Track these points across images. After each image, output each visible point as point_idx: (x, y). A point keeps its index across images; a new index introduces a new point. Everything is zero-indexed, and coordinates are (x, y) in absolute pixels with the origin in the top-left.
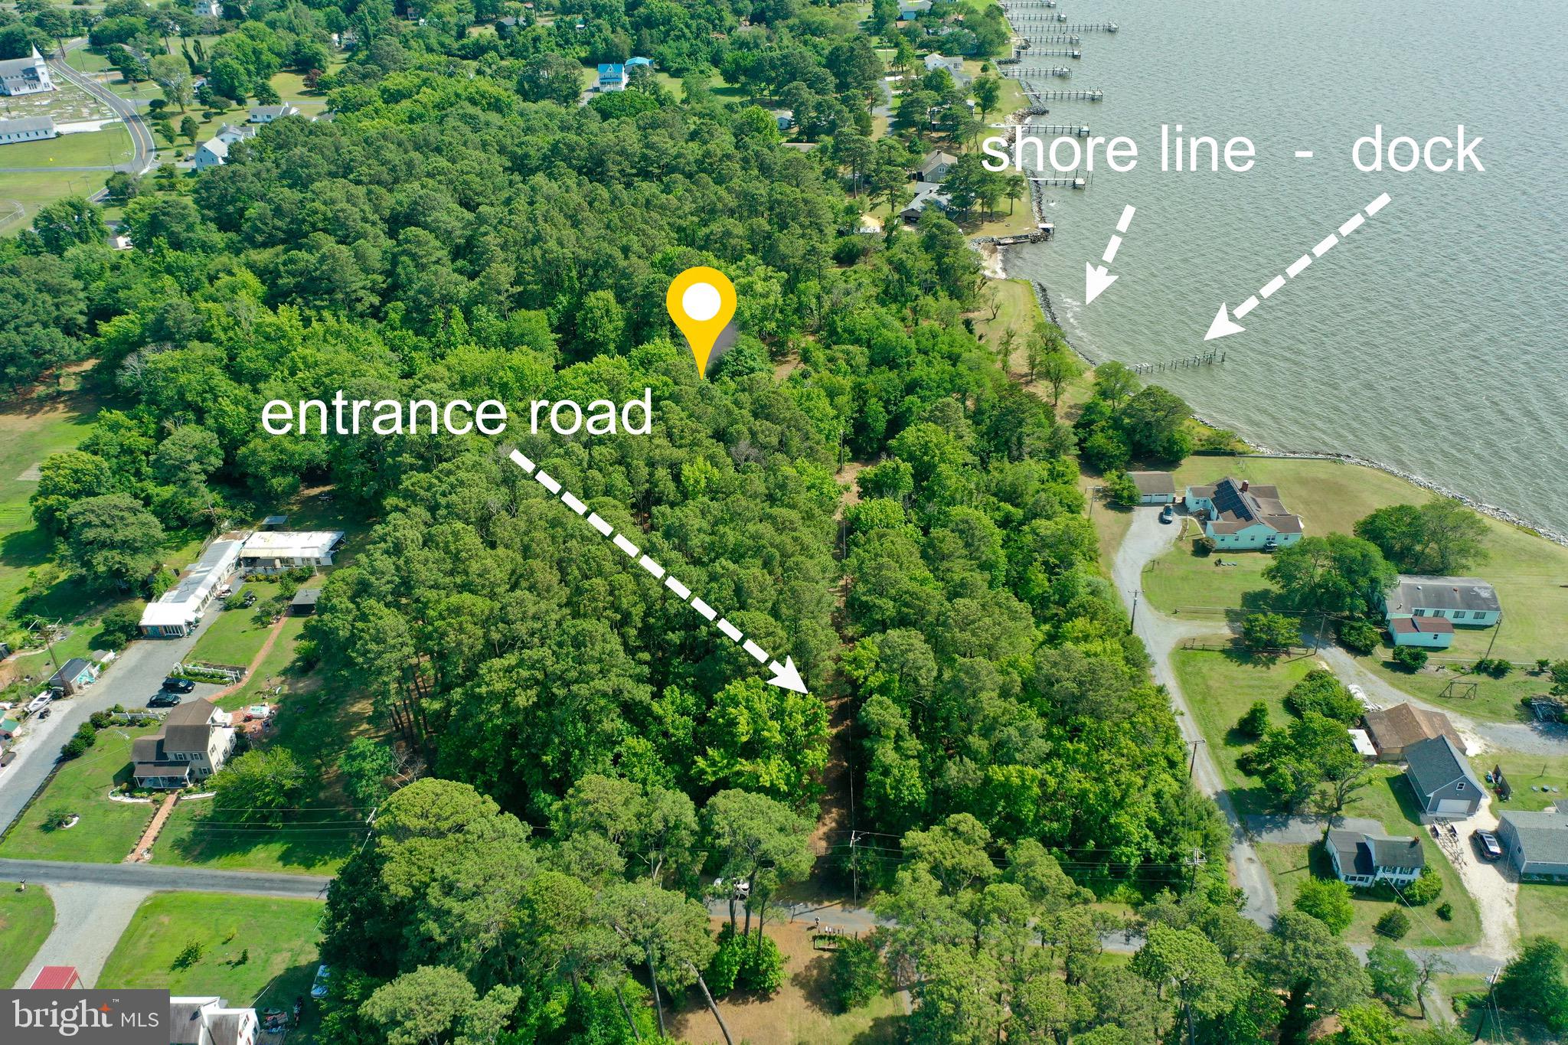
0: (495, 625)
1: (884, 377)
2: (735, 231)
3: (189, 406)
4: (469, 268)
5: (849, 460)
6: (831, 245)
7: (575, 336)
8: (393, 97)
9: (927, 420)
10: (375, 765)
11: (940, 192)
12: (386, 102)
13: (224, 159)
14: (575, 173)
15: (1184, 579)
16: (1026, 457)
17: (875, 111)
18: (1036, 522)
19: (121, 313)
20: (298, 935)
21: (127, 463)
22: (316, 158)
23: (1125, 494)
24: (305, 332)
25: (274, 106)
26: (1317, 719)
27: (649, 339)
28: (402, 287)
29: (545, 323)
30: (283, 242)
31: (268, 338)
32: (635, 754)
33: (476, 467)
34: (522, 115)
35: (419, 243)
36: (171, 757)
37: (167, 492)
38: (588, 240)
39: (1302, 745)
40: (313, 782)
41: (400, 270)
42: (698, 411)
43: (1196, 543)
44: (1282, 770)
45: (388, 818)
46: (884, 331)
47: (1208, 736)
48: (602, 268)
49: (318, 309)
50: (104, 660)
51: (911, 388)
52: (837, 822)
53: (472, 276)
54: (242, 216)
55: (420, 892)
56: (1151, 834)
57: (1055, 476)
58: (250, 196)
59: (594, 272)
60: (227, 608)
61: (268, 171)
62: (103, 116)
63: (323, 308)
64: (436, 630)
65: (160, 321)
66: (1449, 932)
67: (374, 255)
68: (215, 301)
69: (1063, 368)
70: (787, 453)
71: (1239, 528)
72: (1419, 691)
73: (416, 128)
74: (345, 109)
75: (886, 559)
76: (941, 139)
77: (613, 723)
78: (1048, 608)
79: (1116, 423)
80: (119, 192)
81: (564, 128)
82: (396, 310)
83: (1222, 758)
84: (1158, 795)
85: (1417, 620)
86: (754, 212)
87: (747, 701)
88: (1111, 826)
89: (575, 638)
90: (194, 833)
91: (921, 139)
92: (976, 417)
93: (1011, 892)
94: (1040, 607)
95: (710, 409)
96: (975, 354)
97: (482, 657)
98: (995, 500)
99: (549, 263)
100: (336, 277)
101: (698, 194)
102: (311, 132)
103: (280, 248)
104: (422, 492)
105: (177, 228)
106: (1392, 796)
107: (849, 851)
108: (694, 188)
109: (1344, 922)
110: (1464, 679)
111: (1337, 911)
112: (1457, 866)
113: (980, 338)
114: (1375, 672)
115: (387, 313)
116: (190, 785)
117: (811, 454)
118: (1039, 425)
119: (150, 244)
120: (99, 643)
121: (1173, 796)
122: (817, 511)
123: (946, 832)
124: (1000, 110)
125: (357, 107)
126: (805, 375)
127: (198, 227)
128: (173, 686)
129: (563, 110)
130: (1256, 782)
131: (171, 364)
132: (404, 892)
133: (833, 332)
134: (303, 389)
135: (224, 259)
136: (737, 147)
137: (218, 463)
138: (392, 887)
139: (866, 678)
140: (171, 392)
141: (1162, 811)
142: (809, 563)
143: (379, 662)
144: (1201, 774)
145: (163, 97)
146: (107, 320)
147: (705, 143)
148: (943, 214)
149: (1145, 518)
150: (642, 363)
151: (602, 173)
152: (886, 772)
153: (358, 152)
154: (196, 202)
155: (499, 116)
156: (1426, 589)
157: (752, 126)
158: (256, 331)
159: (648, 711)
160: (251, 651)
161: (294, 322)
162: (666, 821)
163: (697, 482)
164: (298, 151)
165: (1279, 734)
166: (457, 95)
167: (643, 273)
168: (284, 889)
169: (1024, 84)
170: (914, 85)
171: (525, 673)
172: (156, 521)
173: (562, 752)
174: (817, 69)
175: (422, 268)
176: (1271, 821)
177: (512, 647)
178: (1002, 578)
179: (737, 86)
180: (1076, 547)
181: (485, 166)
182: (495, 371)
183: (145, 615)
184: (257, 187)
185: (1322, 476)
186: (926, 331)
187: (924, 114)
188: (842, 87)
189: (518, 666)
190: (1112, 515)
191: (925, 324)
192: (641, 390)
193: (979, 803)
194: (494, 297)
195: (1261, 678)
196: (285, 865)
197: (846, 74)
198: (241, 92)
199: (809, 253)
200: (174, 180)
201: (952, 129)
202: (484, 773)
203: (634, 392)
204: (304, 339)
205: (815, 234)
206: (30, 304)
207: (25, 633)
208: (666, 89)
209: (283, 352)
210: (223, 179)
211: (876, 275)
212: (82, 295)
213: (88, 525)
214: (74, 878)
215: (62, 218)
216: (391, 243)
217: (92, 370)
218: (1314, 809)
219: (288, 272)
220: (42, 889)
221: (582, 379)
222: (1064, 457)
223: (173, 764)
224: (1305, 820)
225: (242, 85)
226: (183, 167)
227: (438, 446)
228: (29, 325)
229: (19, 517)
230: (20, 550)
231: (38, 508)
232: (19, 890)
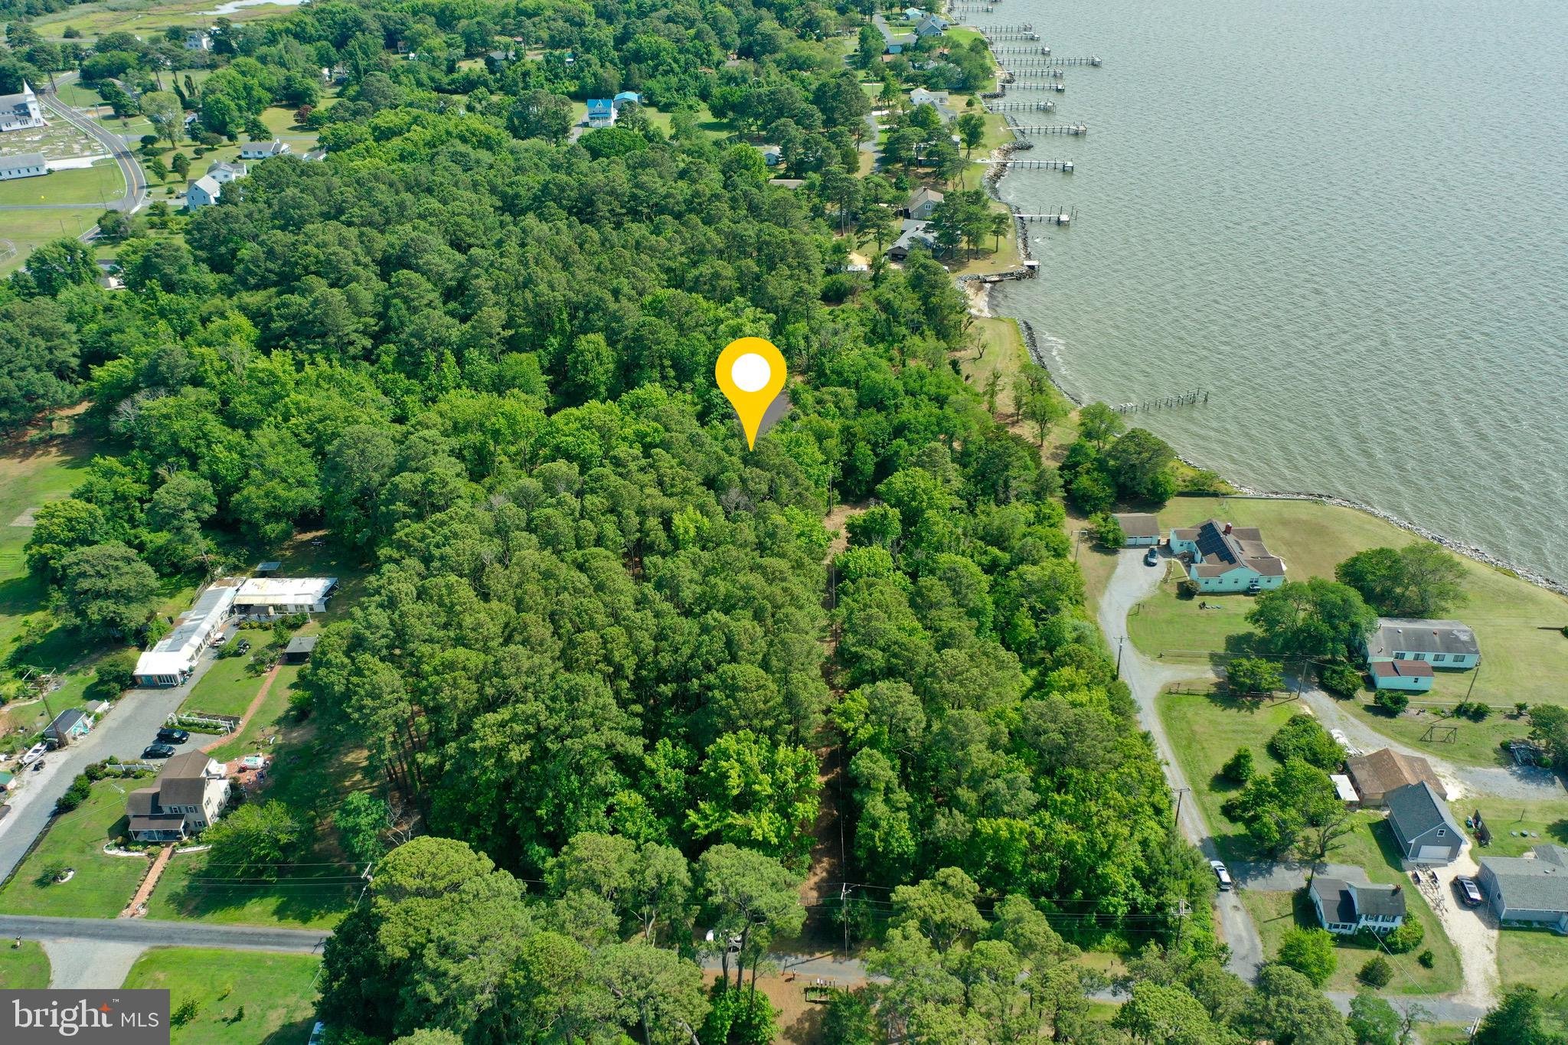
0: (489, 679)
1: (874, 420)
2: (725, 273)
3: (183, 452)
4: (461, 310)
5: (839, 503)
6: (821, 283)
7: (566, 379)
8: (383, 135)
9: (915, 465)
10: (370, 819)
11: (926, 230)
12: (377, 140)
13: (216, 199)
14: (565, 214)
15: (1169, 622)
16: (1013, 500)
17: (862, 147)
18: (1023, 568)
19: (115, 357)
20: (293, 991)
21: (121, 510)
22: (308, 199)
23: (1111, 536)
24: (297, 376)
25: (265, 142)
26: (1299, 765)
27: (639, 383)
28: (394, 329)
29: (537, 366)
30: (275, 284)
31: (261, 382)
32: (627, 808)
33: (469, 518)
34: (512, 152)
35: (411, 287)
36: (166, 811)
37: (162, 538)
38: (579, 282)
39: (1285, 793)
40: (308, 835)
41: (391, 312)
42: (689, 458)
43: (1181, 585)
44: (1267, 819)
45: (385, 878)
46: (873, 374)
47: (1193, 782)
48: (591, 311)
49: (311, 353)
50: (99, 710)
51: (899, 431)
52: (828, 872)
53: (464, 319)
54: (234, 256)
55: (416, 953)
56: (1137, 883)
57: (1040, 518)
58: (242, 238)
59: (584, 314)
60: (221, 656)
61: (260, 211)
62: (95, 153)
63: (315, 351)
64: (431, 685)
65: (153, 367)
66: (1431, 979)
67: (366, 298)
68: (209, 345)
69: (1049, 409)
70: (776, 500)
71: (1223, 571)
72: (1400, 735)
73: (408, 167)
74: (336, 147)
75: (875, 610)
76: (927, 175)
77: (607, 776)
78: (1035, 654)
79: (1101, 465)
80: (112, 231)
81: (555, 167)
82: (388, 353)
83: (1207, 805)
84: (1144, 843)
85: (1399, 664)
86: (742, 253)
87: (738, 754)
88: (1098, 877)
89: (568, 693)
90: (190, 888)
91: (907, 175)
92: (962, 459)
93: (999, 948)
94: (1026, 652)
95: (701, 457)
96: (962, 396)
97: (476, 712)
98: (982, 544)
99: (539, 305)
100: (328, 321)
101: (688, 236)
102: (303, 172)
103: (273, 290)
104: (416, 543)
105: (169, 270)
106: (1374, 841)
107: (840, 904)
108: (683, 229)
109: (1327, 971)
110: (1445, 722)
111: (1320, 960)
112: (1438, 912)
113: (967, 378)
114: (1356, 716)
115: (379, 356)
116: (185, 838)
117: (800, 501)
118: (1026, 468)
119: (143, 285)
120: (94, 693)
121: (1159, 844)
122: (807, 560)
123: (935, 885)
124: (985, 146)
125: (349, 144)
126: (793, 418)
127: (191, 268)
128: (167, 737)
129: (552, 147)
130: (1240, 829)
131: (164, 411)
132: (400, 953)
133: (821, 374)
134: (296, 435)
135: (217, 301)
136: (725, 187)
137: (213, 510)
138: (389, 949)
139: (856, 730)
140: (164, 438)
141: (1148, 859)
142: (799, 614)
143: (374, 718)
144: (1187, 821)
145: (154, 134)
146: (101, 365)
147: (694, 181)
148: (929, 253)
149: (1130, 559)
150: (633, 408)
151: (592, 213)
152: (875, 826)
153: (350, 193)
154: (189, 242)
155: (489, 153)
156: (1406, 632)
157: (740, 164)
158: (249, 376)
159: (642, 765)
160: (245, 699)
161: (287, 367)
162: (659, 877)
163: (687, 532)
164: (290, 192)
165: (1263, 782)
166: (449, 133)
167: (633, 316)
168: (279, 944)
169: (1009, 119)
170: (900, 121)
171: (518, 728)
172: (150, 569)
173: (556, 806)
174: (804, 105)
175: (414, 310)
176: (1256, 868)
177: (505, 702)
178: (990, 625)
179: (725, 121)
180: (1062, 592)
181: (476, 207)
182: (487, 417)
183: (139, 664)
184: (249, 228)
185: (1304, 517)
186: (914, 371)
187: (910, 150)
188: (829, 122)
189: (512, 720)
190: (1097, 557)
191: (912, 364)
192: (632, 437)
193: (968, 854)
194: (487, 341)
195: (1245, 723)
196: (280, 919)
197: (833, 109)
198: (231, 127)
199: (797, 294)
200: (166, 218)
201: (940, 166)
202: (478, 826)
203: (624, 439)
204: (297, 384)
205: (803, 276)
206: (23, 349)
207: (20, 683)
208: (655, 125)
209: (277, 397)
210: (214, 220)
211: (864, 315)
212: (75, 338)
213: (83, 575)
214: (70, 934)
215: (55, 259)
216: (384, 285)
217: (86, 413)
218: (1297, 856)
219: (280, 316)
220: (37, 945)
221: (574, 426)
222: (1050, 499)
223: (167, 817)
224: (1289, 867)
225: (232, 120)
226: (175, 204)
227: (431, 494)
228: (23, 369)
229: (12, 564)
230: (14, 598)
231: (32, 556)
232: (14, 947)
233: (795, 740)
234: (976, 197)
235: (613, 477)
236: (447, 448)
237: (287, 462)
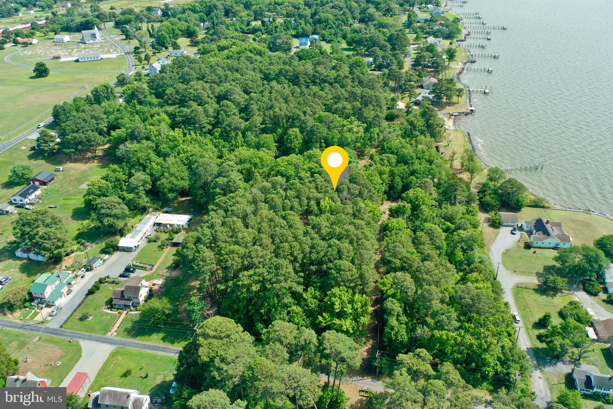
0: (246, 258)
1: (403, 168)
2: (347, 107)
3: (141, 165)
4: (246, 117)
5: (386, 200)
6: (385, 112)
7: (283, 145)
8: (221, 49)
9: (418, 187)
10: (198, 308)
11: (429, 94)
12: (219, 51)
13: (159, 71)
14: (287, 81)
15: (520, 258)
16: (457, 204)
17: (406, 59)
18: (460, 231)
19: (119, 128)
20: (167, 370)
21: (118, 185)
22: (192, 72)
23: (497, 221)
24: (184, 139)
25: (178, 50)
26: (572, 321)
27: (311, 148)
28: (220, 123)
29: (273, 140)
30: (178, 104)
31: (170, 140)
32: (295, 313)
33: (243, 196)
34: (269, 57)
35: (228, 107)
36: (126, 297)
37: (131, 196)
38: (291, 108)
39: (565, 332)
40: (176, 311)
41: (220, 116)
43: (526, 243)
44: (556, 342)
45: (203, 330)
46: (404, 150)
47: (525, 324)
48: (295, 119)
49: (189, 130)
50: (105, 258)
51: (413, 173)
52: (372, 345)
53: (246, 120)
54: (164, 93)
55: (212, 360)
56: (498, 363)
57: (468, 212)
58: (168, 86)
59: (292, 120)
60: (149, 242)
61: (175, 76)
62: (118, 52)
63: (191, 130)
64: (224, 259)
65: (133, 132)
67: (211, 110)
68: (153, 125)
69: (475, 168)
70: (361, 197)
71: (545, 239)
73: (230, 61)
74: (204, 53)
75: (398, 243)
76: (431, 71)
77: (287, 300)
78: (462, 266)
79: (495, 192)
80: (122, 81)
81: (285, 63)
82: (217, 132)
83: (531, 334)
84: (503, 347)
86: (355, 99)
87: (340, 296)
88: (482, 359)
89: (276, 266)
90: (132, 327)
91: (423, 71)
92: (438, 186)
93: (439, 383)
94: (458, 266)
96: (439, 161)
97: (240, 270)
98: (443, 220)
99: (275, 116)
100: (196, 118)
101: (334, 92)
102: (191, 62)
103: (177, 106)
104: (223, 204)
105: (141, 97)
107: (376, 358)
108: (332, 89)
109: (578, 408)
111: (575, 403)
113: (442, 153)
114: (598, 303)
115: (214, 132)
116: (132, 308)
117: (371, 198)
118: (464, 191)
119: (131, 102)
120: (103, 251)
121: (509, 348)
122: (372, 222)
123: (414, 355)
124: (456, 61)
125: (209, 52)
126: (370, 165)
127: (148, 96)
128: (128, 270)
129: (284, 56)
130: (544, 345)
131: (135, 149)
132: (206, 359)
133: (383, 148)
134: (182, 161)
135: (157, 109)
136: (350, 73)
137: (150, 187)
138: (202, 357)
139: (387, 290)
140: (135, 159)
141: (504, 354)
142: (367, 243)
143: (203, 269)
144: (521, 340)
145: (139, 46)
146: (114, 131)
147: (338, 71)
148: (430, 103)
149: (505, 231)
150: (308, 158)
151: (298, 82)
152: (392, 329)
153: (208, 71)
154: (148, 87)
155: (260, 57)
157: (357, 64)
158: (166, 138)
159: (302, 296)
160: (157, 258)
161: (180, 135)
162: (305, 340)
163: (326, 207)
164: (186, 69)
165: (555, 327)
166: (246, 49)
167: (311, 122)
168: (162, 351)
169: (467, 50)
170: (422, 50)
171: (256, 278)
172: (126, 207)
173: (268, 309)
174: (384, 42)
175: (228, 116)
176: (550, 362)
177: (252, 267)
178: (444, 253)
179: (352, 47)
180: (475, 242)
181: (254, 77)
182: (252, 158)
183: (120, 242)
184: (170, 82)
185: (581, 219)
186: (420, 150)
187: (425, 61)
188: (393, 49)
189: (254, 275)
190: (491, 229)
191: (420, 147)
192: (307, 169)
193: (429, 344)
194: (254, 129)
195: (549, 302)
196: (163, 342)
197: (395, 44)
198: (166, 44)
199: (376, 117)
200: (141, 77)
201: (437, 68)
203: (304, 170)
204: (184, 141)
205: (379, 109)
206: (88, 123)
207: (78, 246)
208: (325, 48)
209: (176, 146)
210: (158, 79)
211: (402, 126)
212: (106, 120)
213: (103, 208)
214: (89, 339)
215: (101, 91)
216: (218, 106)
217: (108, 148)
218: (568, 359)
219: (179, 115)
220: (78, 342)
221: (285, 163)
222: (473, 205)
223: (126, 300)
224: (564, 363)
225: (167, 42)
226: (145, 72)
227: (230, 186)
228: (87, 131)
229: (79, 202)
230: (78, 214)
231: (86, 199)
232: (70, 342)
233: (362, 292)
234: (451, 81)
235: (299, 184)
236: (237, 169)
237: (178, 171)
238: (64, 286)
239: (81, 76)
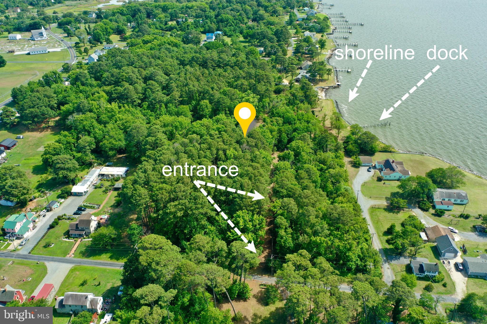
0: (172, 193)
1: (287, 127)
2: (245, 83)
3: (86, 130)
4: (167, 93)
5: (276, 151)
6: (274, 88)
7: (197, 113)
8: (146, 42)
9: (299, 139)
10: (137, 232)
11: (306, 73)
12: (144, 44)
13: (97, 60)
14: (198, 66)
15: (374, 188)
16: (328, 151)
17: (288, 48)
18: (330, 170)
19: (68, 104)
20: (114, 279)
21: (68, 146)
22: (124, 60)
23: (357, 163)
24: (119, 110)
25: (111, 44)
26: (409, 228)
27: (218, 114)
28: (147, 98)
29: (188, 109)
30: (113, 84)
31: (109, 112)
32: (211, 231)
33: (168, 149)
34: (183, 48)
35: (153, 85)
36: (80, 228)
37: (79, 155)
38: (202, 85)
39: (404, 235)
40: (119, 236)
41: (147, 93)
42: (232, 135)
43: (378, 177)
44: (398, 242)
45: (141, 244)
46: (288, 114)
47: (378, 233)
48: (205, 93)
49: (123, 104)
50: (61, 201)
51: (295, 130)
52: (268, 253)
53: (168, 95)
54: (101, 76)
55: (149, 265)
56: (359, 259)
57: (337, 157)
58: (104, 71)
59: (203, 94)
60: (96, 188)
61: (109, 64)
62: (61, 47)
63: (125, 103)
64: (155, 194)
65: (79, 106)
66: (446, 290)
67: (140, 88)
68: (94, 101)
69: (341, 125)
70: (257, 148)
71: (391, 173)
72: (442, 222)
73: (153, 52)
74: (132, 46)
75: (284, 178)
76: (308, 57)
77: (204, 222)
78: (332, 195)
79: (356, 142)
80: (66, 69)
81: (196, 52)
82: (145, 104)
83: (382, 239)
84: (362, 249)
85: (443, 202)
86: (251, 78)
87: (243, 217)
88: (347, 256)
89: (194, 198)
90: (86, 250)
91: (302, 57)
92: (314, 139)
93: (315, 270)
94: (329, 195)
95: (235, 135)
96: (314, 121)
97: (168, 202)
98: (318, 163)
99: (190, 92)
100: (129, 94)
101: (234, 72)
102: (122, 53)
103: (113, 86)
104: (152, 156)
105: (83, 80)
106: (431, 252)
107: (270, 260)
108: (233, 70)
109: (414, 286)
110: (456, 219)
111: (412, 283)
112: (449, 272)
113: (317, 116)
114: (429, 216)
115: (143, 105)
116: (85, 237)
117: (264, 148)
118: (333, 142)
119: (75, 84)
120: (60, 197)
121: (366, 249)
122: (265, 164)
123: (298, 255)
124: (326, 49)
125: (135, 45)
126: (264, 126)
127: (89, 80)
128: (80, 209)
129: (195, 47)
130: (391, 247)
131: (81, 118)
132: (145, 264)
133: (273, 113)
134: (119, 126)
135: (97, 89)
136: (246, 59)
137: (94, 147)
138: (142, 263)
139: (277, 211)
140: (81, 126)
141: (362, 253)
142: (262, 179)
143: (140, 202)
144: (375, 244)
145: (79, 41)
146: (63, 106)
147: (237, 57)
148: (307, 79)
149: (363, 170)
150: (216, 121)
151: (206, 66)
152: (282, 238)
153: (136, 59)
154: (88, 72)
155: (177, 48)
156: (446, 193)
157: (251, 53)
158: (105, 110)
159: (215, 219)
160: (102, 200)
161: (116, 107)
162: (219, 248)
163: (231, 155)
164: (118, 58)
165: (398, 232)
166: (165, 42)
167: (217, 95)
168: (111, 266)
169: (334, 41)
170: (300, 41)
171: (180, 207)
172: (77, 163)
173: (190, 230)
174: (271, 36)
175: (153, 92)
176: (395, 257)
177: (177, 200)
178: (319, 186)
179: (247, 40)
180: (341, 177)
181: (172, 63)
182: (174, 122)
183: (73, 189)
184: (106, 68)
185: (418, 159)
186: (300, 114)
187: (303, 49)
188: (278, 41)
189: (178, 205)
190: (353, 169)
191: (300, 112)
192: (215, 129)
193: (309, 247)
194: (174, 101)
195: (394, 217)
196: (111, 259)
197: (280, 37)
198: (101, 40)
199: (266, 90)
200: (82, 66)
201: (311, 54)
202: (168, 235)
203: (213, 129)
204: (119, 112)
205: (269, 85)
206: (41, 101)
207: (39, 193)
208: (226, 41)
209: (113, 116)
210: (96, 66)
211: (286, 97)
212: (56, 98)
213: (58, 163)
214: (53, 261)
215: (50, 76)
216: (145, 85)
217: (58, 120)
218: (408, 255)
219: (115, 93)
220: (44, 263)
221: (199, 125)
222: (340, 152)
223: (80, 230)
224: (405, 257)
225: (102, 38)
226: (84, 62)
227: (157, 143)
228: (41, 107)
229: (38, 161)
230: (37, 170)
231: (43, 158)
232: (37, 263)
233: (259, 213)
234: (322, 63)
235: (209, 140)
236: (162, 131)
237: (116, 134)
238: (30, 223)
239: (32, 66)
